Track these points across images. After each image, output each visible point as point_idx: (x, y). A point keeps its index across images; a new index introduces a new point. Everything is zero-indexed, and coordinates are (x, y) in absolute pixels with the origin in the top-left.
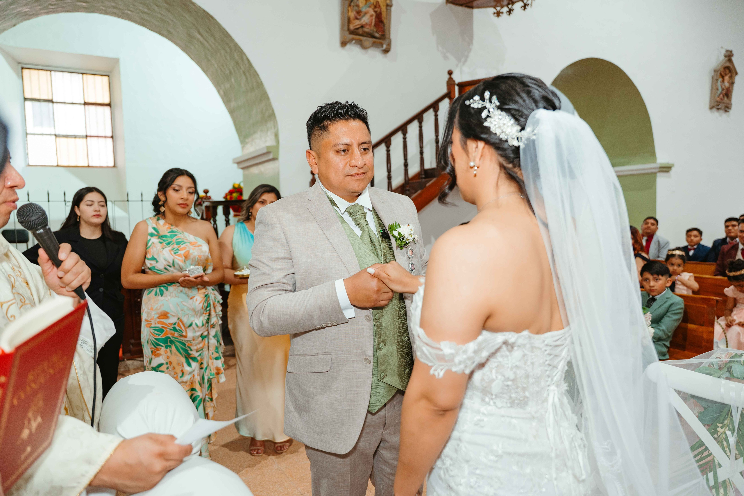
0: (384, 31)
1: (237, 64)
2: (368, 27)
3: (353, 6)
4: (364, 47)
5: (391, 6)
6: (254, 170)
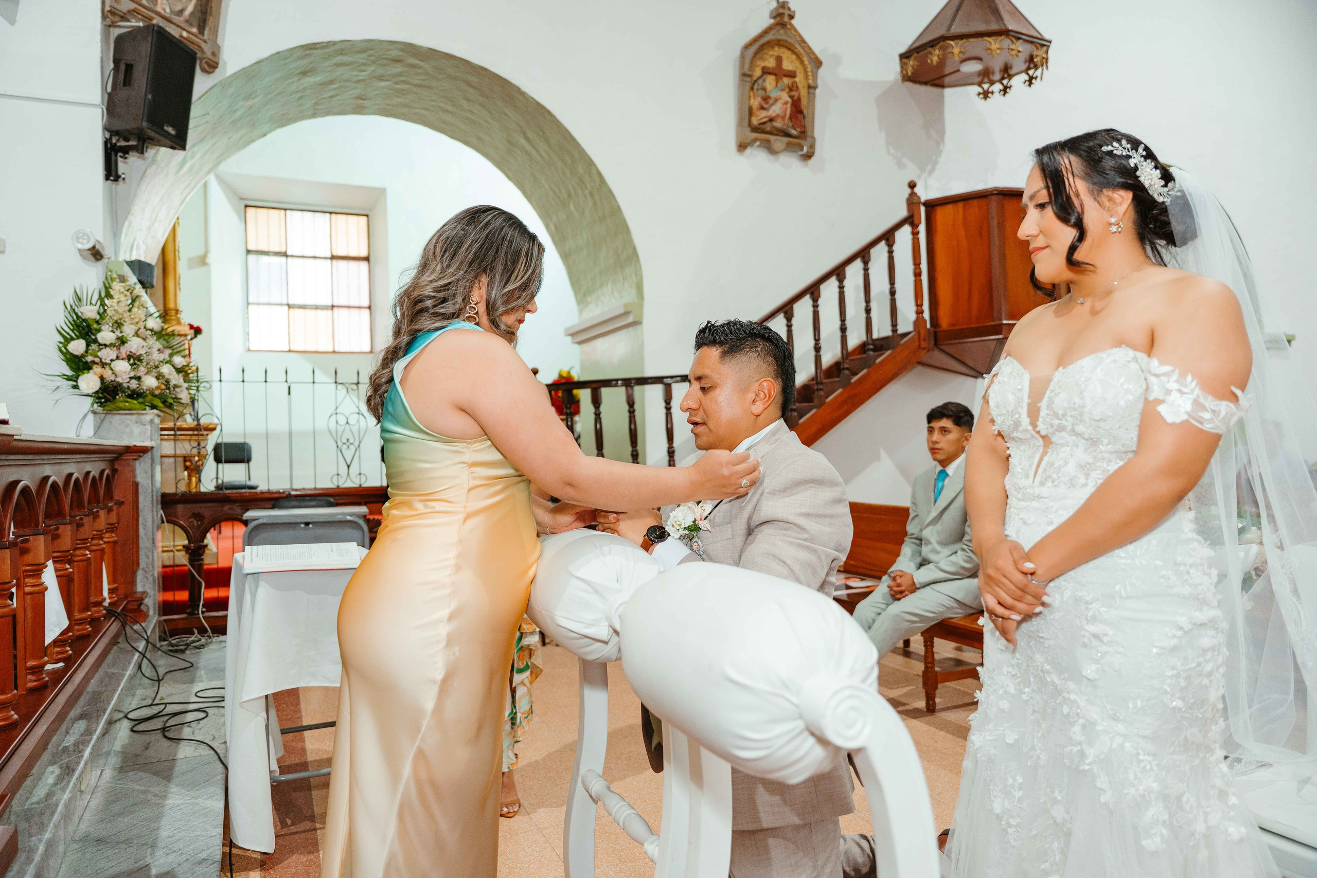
0: (804, 127)
1: (581, 181)
2: (779, 120)
3: (757, 90)
4: (772, 151)
5: (815, 88)
6: (599, 344)
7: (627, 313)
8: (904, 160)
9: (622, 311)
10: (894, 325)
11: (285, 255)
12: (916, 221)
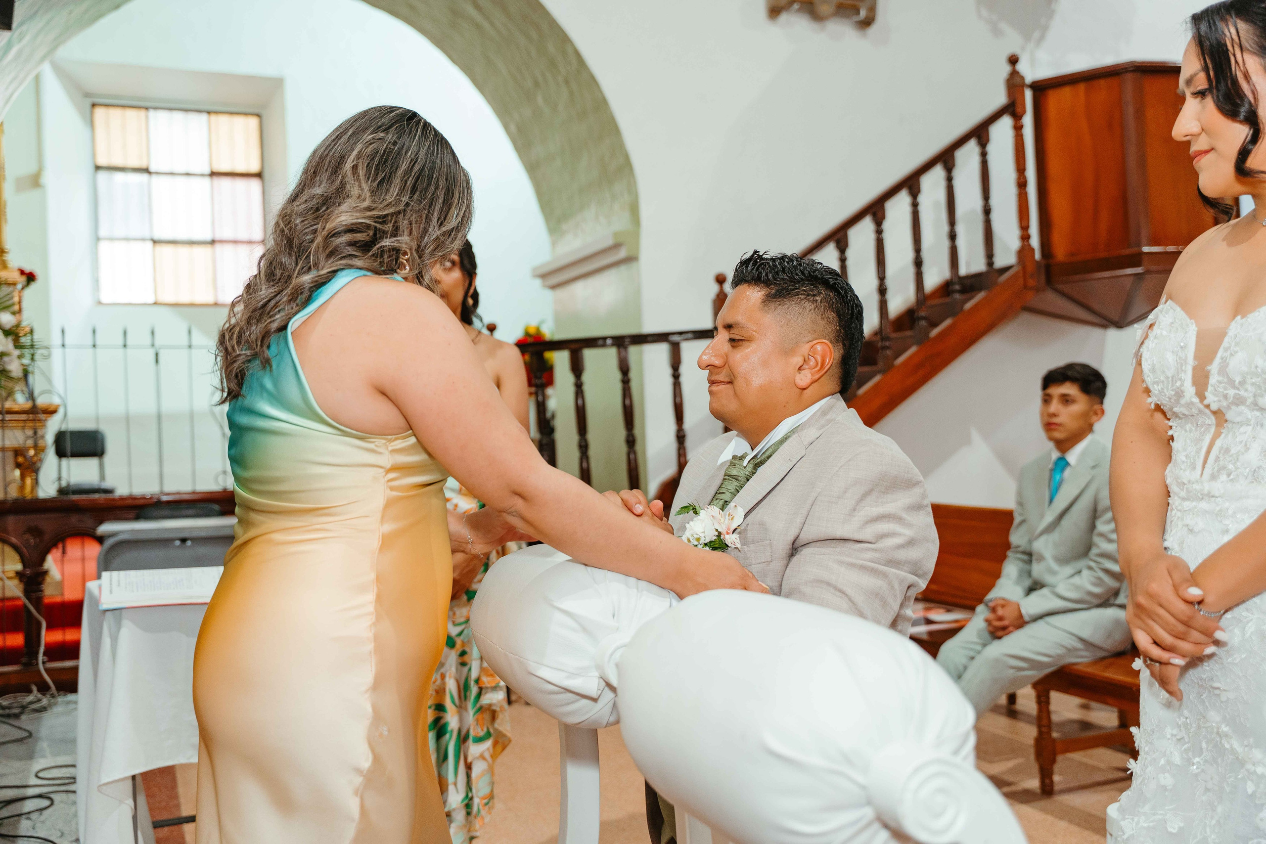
4: (817, 18)
6: (580, 289)
7: (616, 246)
8: (1004, 26)
9: (610, 242)
10: (990, 255)
11: (146, 171)
12: (1019, 110)
